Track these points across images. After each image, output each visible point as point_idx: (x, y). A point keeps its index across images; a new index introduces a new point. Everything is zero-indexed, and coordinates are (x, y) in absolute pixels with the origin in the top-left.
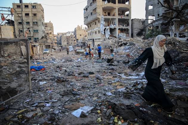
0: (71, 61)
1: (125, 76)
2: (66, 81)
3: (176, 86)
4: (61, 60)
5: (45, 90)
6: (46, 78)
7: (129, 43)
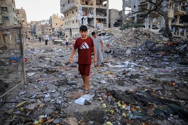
0: (52, 51)
1: (111, 65)
2: (56, 72)
3: (159, 73)
4: (41, 50)
5: (36, 81)
6: (33, 69)
7: (108, 33)
